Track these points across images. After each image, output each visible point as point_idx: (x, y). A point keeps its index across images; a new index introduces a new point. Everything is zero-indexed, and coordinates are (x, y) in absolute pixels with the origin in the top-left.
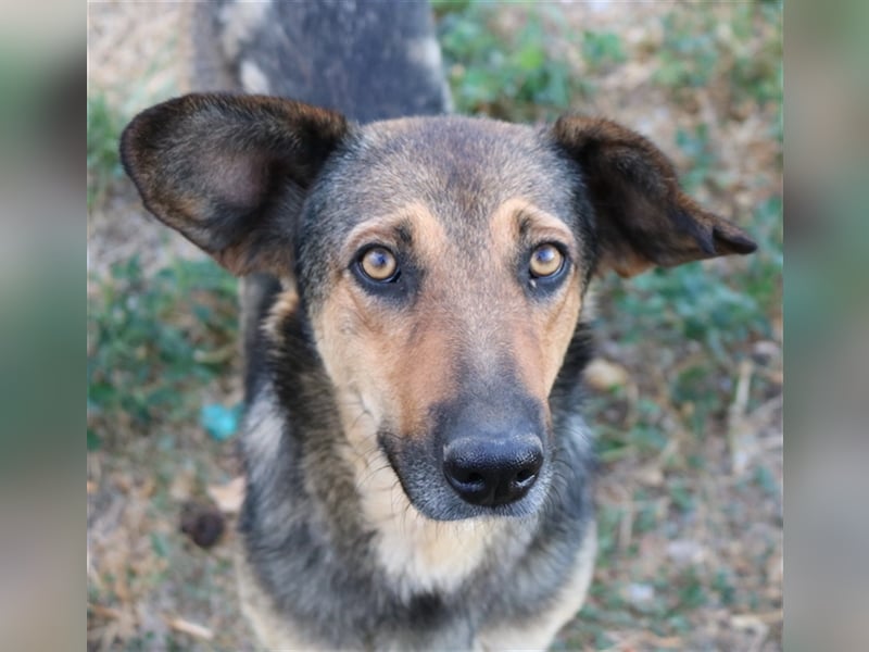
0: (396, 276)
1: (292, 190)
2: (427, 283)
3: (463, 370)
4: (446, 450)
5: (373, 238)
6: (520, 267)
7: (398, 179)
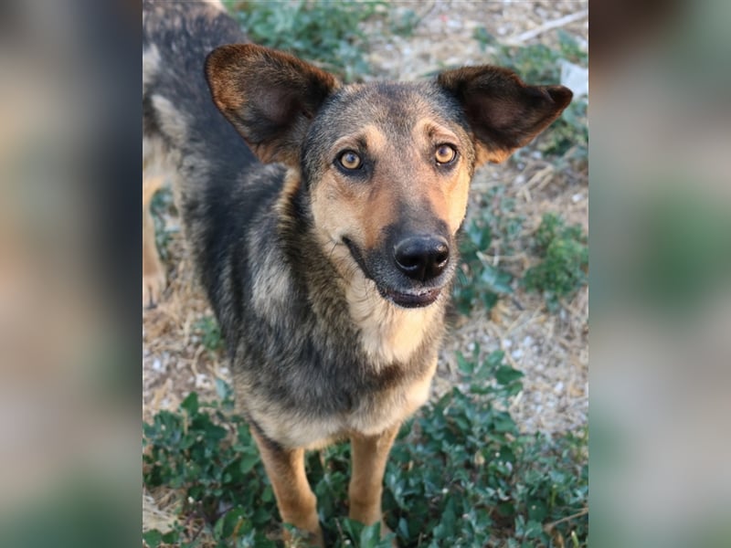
0: (360, 166)
1: (302, 119)
2: (377, 167)
3: (401, 206)
4: (396, 248)
5: (345, 147)
6: (430, 155)
7: (360, 113)
